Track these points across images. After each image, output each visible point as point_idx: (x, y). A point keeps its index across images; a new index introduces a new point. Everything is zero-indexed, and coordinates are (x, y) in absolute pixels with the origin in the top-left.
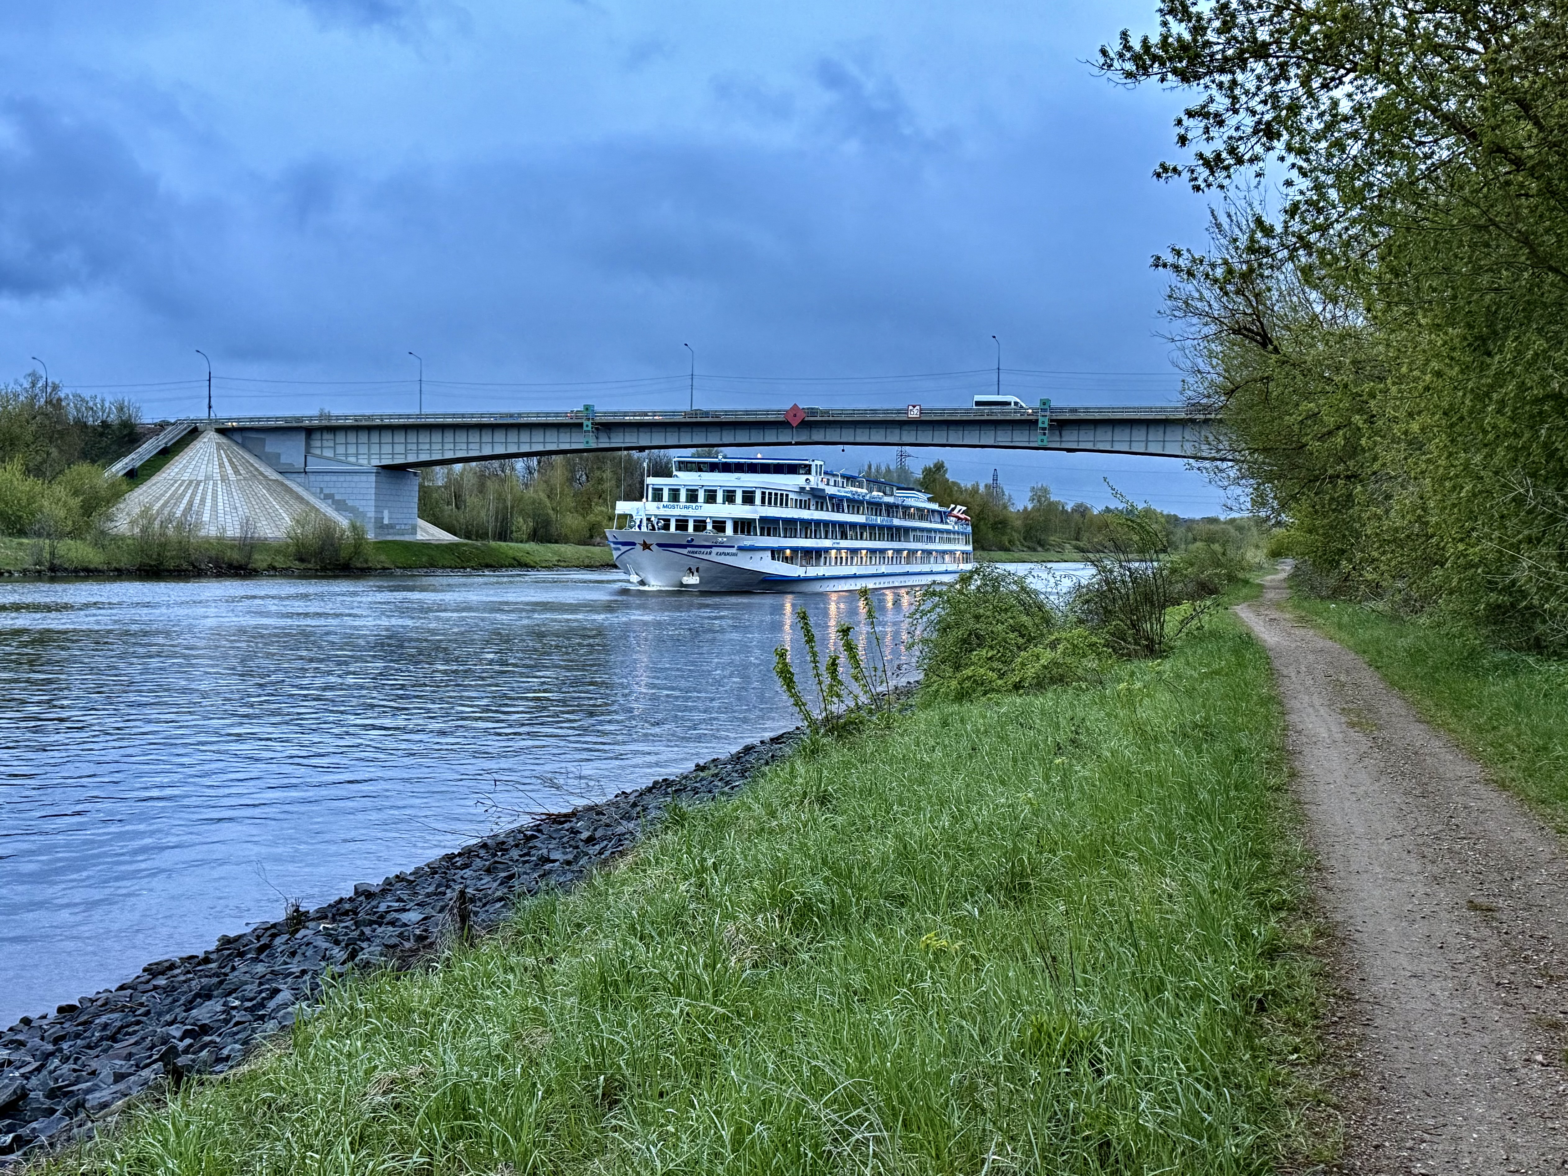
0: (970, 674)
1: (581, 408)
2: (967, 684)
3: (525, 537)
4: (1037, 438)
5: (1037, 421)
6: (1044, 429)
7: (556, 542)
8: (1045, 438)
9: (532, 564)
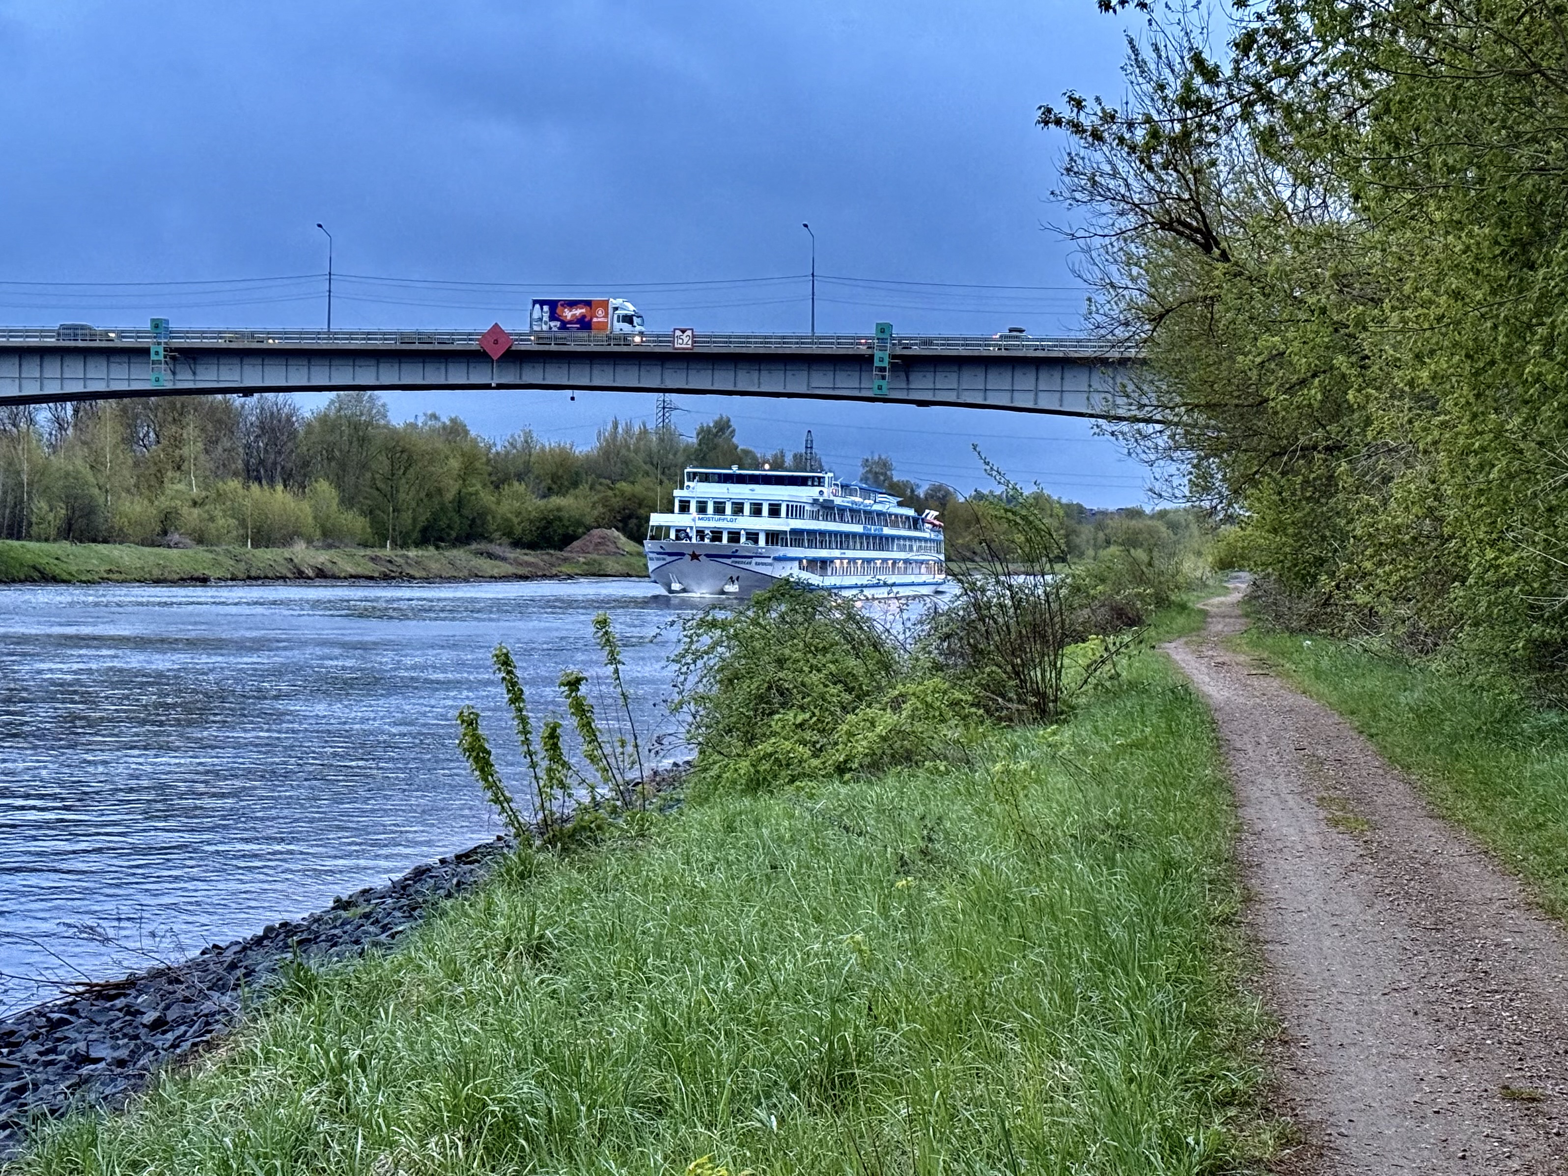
0: (770, 750)
1: (147, 325)
2: (765, 766)
3: (53, 532)
4: (872, 385)
5: (872, 357)
6: (883, 369)
7: (105, 541)
8: (884, 383)
9: (65, 576)
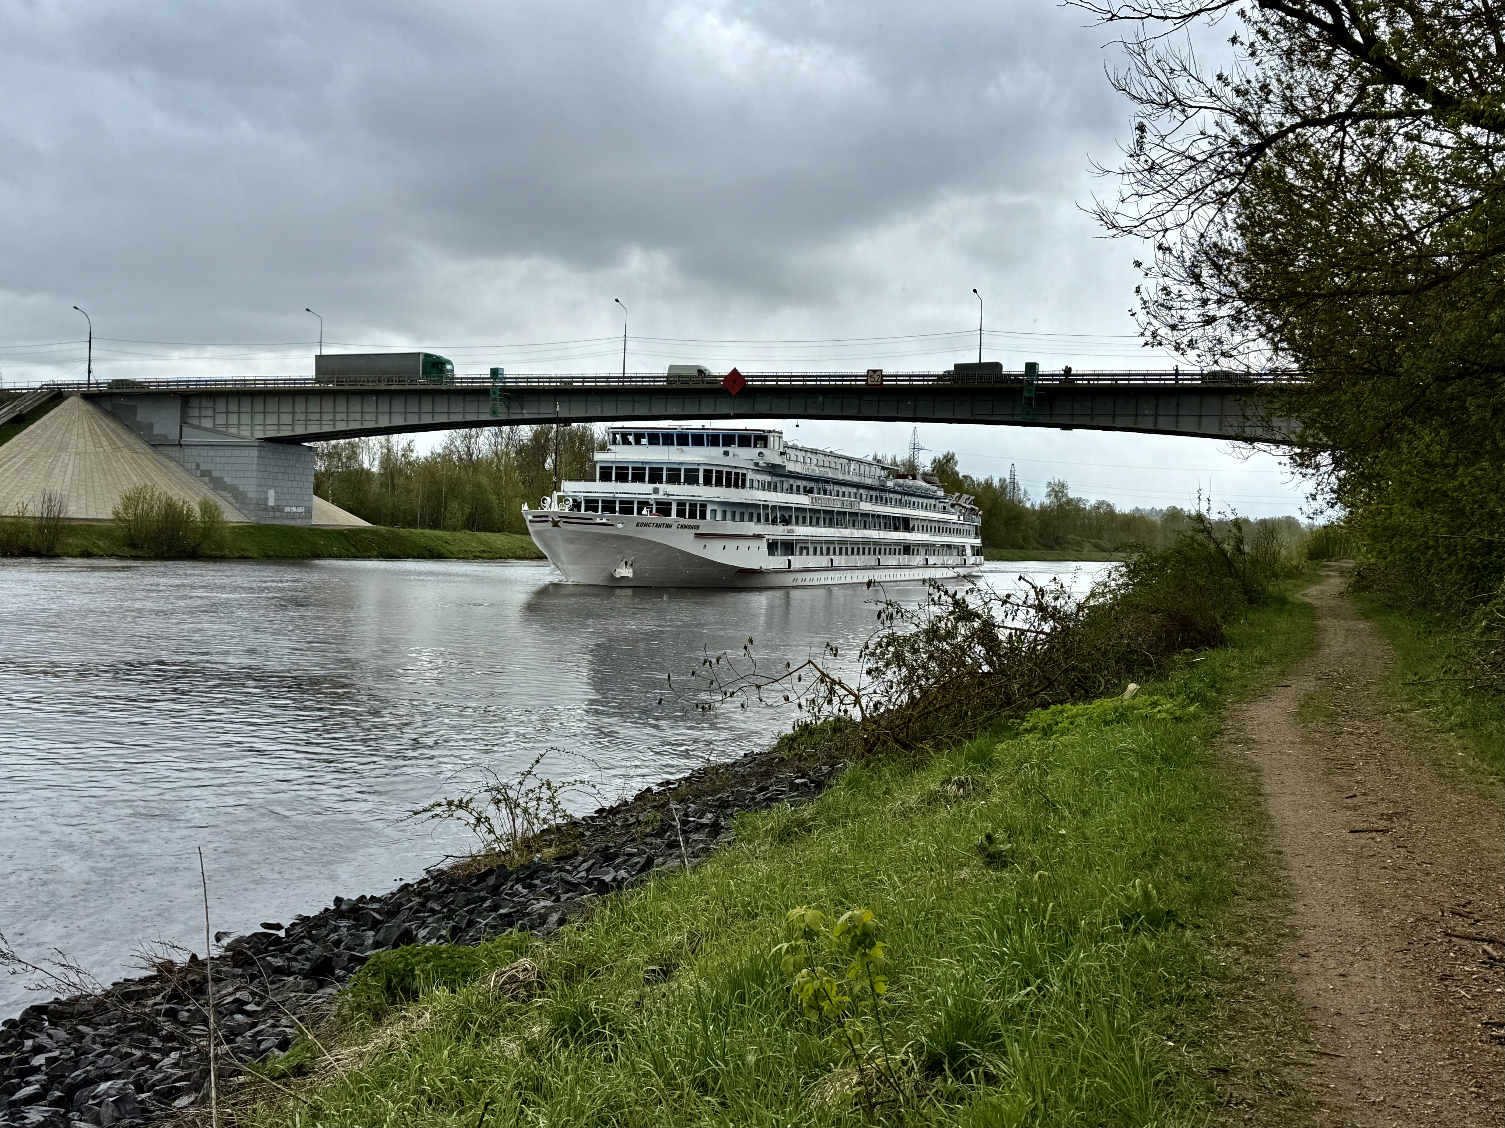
1: (487, 373)
4: (1022, 412)
6: (1030, 399)
8: (1031, 411)
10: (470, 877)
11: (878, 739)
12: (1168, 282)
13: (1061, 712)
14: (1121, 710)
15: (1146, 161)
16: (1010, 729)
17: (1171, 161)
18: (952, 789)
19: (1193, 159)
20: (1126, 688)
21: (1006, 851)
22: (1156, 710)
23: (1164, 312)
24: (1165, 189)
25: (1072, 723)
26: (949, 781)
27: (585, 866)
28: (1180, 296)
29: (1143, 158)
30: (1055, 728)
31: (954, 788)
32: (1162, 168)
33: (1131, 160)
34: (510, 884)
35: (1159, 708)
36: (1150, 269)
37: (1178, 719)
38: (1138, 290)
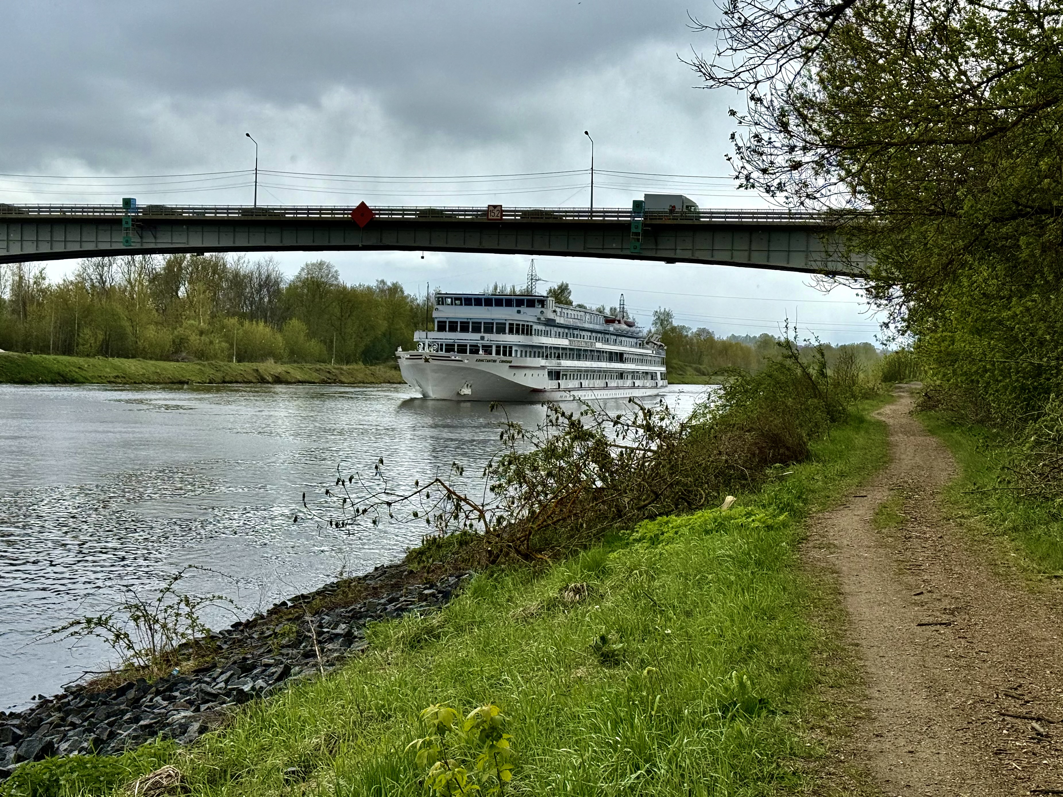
1: (120, 203)
3: (93, 351)
4: (630, 246)
5: (629, 225)
6: (637, 234)
7: (133, 357)
8: (638, 244)
10: (109, 691)
11: (501, 551)
12: (760, 129)
13: (667, 523)
14: (719, 520)
15: (740, 18)
16: (621, 539)
17: (761, 18)
18: (568, 596)
19: (781, 17)
20: (724, 500)
21: (618, 650)
22: (750, 520)
23: (756, 157)
24: (756, 44)
25: (676, 533)
26: (566, 588)
27: (224, 677)
28: (770, 143)
29: (736, 16)
30: (661, 538)
31: (571, 594)
32: (753, 25)
33: (726, 17)
34: (149, 697)
35: (753, 517)
36: (743, 118)
37: (769, 528)
38: (733, 137)
